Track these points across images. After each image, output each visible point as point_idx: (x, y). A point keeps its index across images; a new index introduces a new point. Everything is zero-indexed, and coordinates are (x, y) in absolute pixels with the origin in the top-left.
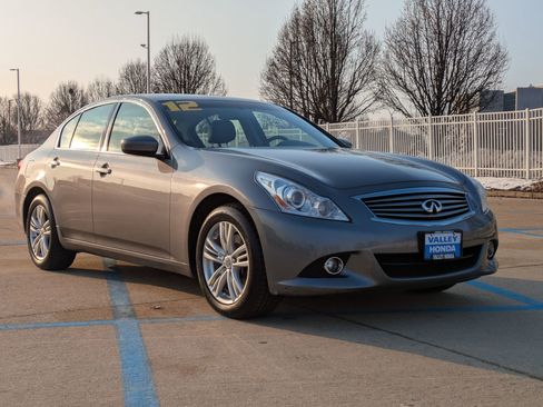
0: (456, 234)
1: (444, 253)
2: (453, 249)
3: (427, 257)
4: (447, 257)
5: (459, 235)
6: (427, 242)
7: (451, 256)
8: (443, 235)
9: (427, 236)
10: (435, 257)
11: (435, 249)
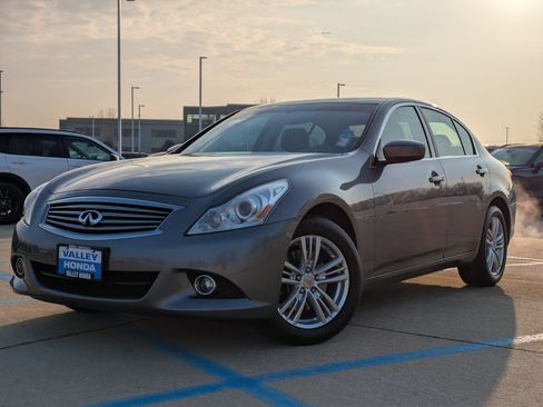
0: (96, 252)
1: (79, 271)
2: (92, 269)
3: (60, 271)
4: (82, 276)
5: (99, 254)
6: (61, 256)
7: (88, 277)
8: (80, 251)
9: (62, 249)
10: (69, 274)
11: (69, 265)
